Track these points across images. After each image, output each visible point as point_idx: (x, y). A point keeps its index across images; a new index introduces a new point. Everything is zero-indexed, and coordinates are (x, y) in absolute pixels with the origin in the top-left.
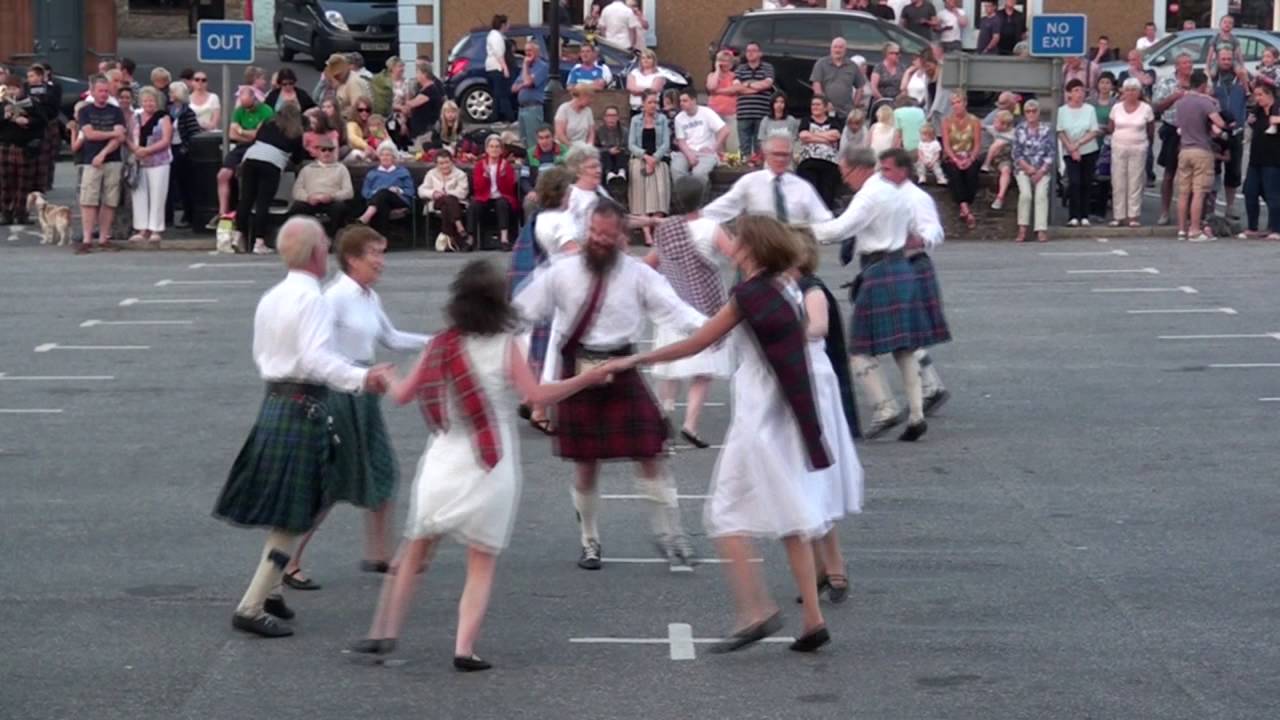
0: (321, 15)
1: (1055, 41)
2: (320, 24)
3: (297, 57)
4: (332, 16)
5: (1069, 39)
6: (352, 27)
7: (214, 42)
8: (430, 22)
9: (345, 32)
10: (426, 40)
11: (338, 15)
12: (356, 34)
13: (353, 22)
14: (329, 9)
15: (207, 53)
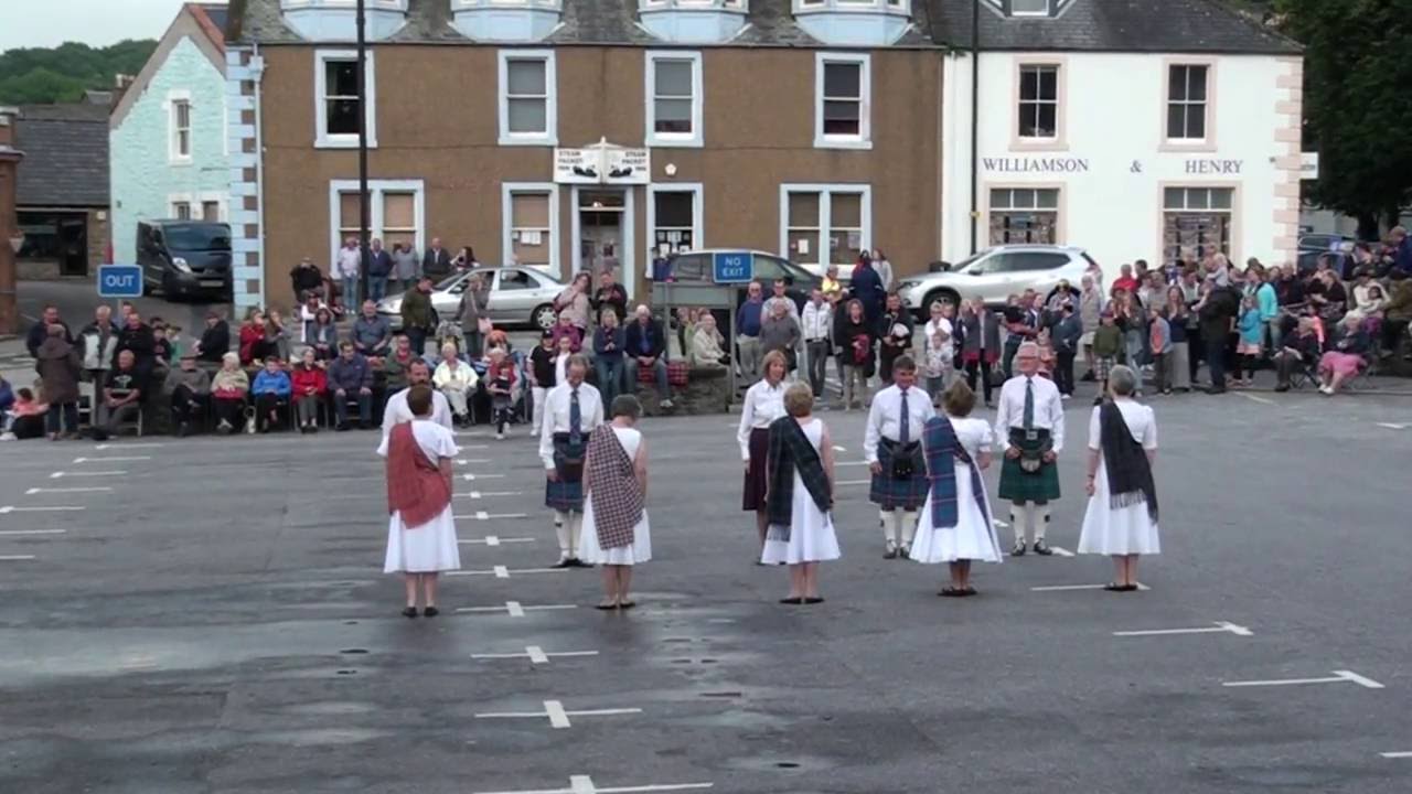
0: (170, 261)
1: (732, 271)
2: (171, 268)
3: (154, 292)
4: (179, 262)
5: (741, 269)
6: (194, 270)
7: (111, 281)
8: (257, 264)
9: (188, 274)
10: (253, 277)
11: (183, 261)
12: (196, 274)
13: (196, 265)
14: (176, 256)
15: (105, 289)
